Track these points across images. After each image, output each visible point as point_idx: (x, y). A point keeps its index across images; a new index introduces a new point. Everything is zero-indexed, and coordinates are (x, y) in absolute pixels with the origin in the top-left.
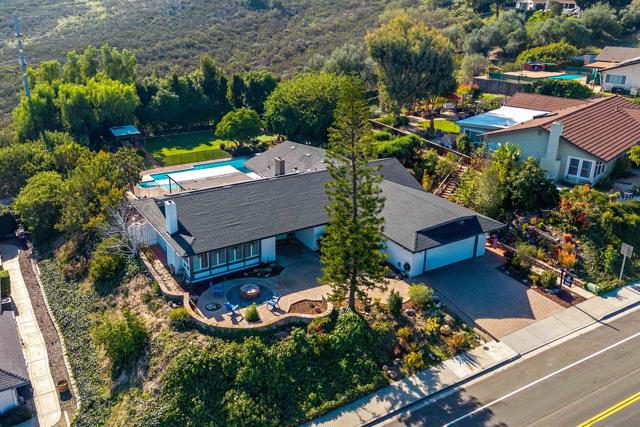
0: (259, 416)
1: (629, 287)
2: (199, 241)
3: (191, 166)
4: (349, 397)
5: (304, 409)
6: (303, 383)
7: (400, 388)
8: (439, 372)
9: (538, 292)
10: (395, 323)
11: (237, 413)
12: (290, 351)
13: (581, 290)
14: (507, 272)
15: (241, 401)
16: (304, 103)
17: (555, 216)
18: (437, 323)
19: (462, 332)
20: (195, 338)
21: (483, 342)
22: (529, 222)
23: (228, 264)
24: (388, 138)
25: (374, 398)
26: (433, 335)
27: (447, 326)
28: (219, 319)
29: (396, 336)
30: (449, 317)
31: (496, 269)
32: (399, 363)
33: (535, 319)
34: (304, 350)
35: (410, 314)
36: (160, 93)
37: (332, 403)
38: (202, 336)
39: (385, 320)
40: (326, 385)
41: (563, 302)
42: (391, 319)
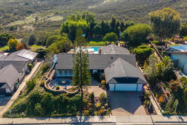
0: (40, 111)
1: (177, 116)
2: (58, 66)
3: (91, 47)
4: (63, 115)
5: (52, 114)
6: (56, 108)
7: (78, 118)
8: (91, 118)
9: (144, 107)
10: (90, 101)
11: (36, 109)
12: (57, 99)
13: (160, 111)
14: (141, 98)
15: (39, 106)
16: (132, 33)
17: (169, 85)
18: (101, 105)
19: (107, 110)
20: (41, 89)
21: (111, 115)
22: (162, 85)
23: (66, 74)
24: (146, 48)
25: (69, 118)
26: (98, 108)
27: (103, 107)
28: (51, 86)
29: (88, 105)
30: (106, 104)
31: (139, 96)
32: (83, 112)
33: (133, 114)
34: (60, 100)
35: (96, 100)
36: (96, 26)
37: (59, 115)
38: (43, 89)
39: (87, 100)
40: (60, 110)
41: (148, 113)
42: (90, 100)
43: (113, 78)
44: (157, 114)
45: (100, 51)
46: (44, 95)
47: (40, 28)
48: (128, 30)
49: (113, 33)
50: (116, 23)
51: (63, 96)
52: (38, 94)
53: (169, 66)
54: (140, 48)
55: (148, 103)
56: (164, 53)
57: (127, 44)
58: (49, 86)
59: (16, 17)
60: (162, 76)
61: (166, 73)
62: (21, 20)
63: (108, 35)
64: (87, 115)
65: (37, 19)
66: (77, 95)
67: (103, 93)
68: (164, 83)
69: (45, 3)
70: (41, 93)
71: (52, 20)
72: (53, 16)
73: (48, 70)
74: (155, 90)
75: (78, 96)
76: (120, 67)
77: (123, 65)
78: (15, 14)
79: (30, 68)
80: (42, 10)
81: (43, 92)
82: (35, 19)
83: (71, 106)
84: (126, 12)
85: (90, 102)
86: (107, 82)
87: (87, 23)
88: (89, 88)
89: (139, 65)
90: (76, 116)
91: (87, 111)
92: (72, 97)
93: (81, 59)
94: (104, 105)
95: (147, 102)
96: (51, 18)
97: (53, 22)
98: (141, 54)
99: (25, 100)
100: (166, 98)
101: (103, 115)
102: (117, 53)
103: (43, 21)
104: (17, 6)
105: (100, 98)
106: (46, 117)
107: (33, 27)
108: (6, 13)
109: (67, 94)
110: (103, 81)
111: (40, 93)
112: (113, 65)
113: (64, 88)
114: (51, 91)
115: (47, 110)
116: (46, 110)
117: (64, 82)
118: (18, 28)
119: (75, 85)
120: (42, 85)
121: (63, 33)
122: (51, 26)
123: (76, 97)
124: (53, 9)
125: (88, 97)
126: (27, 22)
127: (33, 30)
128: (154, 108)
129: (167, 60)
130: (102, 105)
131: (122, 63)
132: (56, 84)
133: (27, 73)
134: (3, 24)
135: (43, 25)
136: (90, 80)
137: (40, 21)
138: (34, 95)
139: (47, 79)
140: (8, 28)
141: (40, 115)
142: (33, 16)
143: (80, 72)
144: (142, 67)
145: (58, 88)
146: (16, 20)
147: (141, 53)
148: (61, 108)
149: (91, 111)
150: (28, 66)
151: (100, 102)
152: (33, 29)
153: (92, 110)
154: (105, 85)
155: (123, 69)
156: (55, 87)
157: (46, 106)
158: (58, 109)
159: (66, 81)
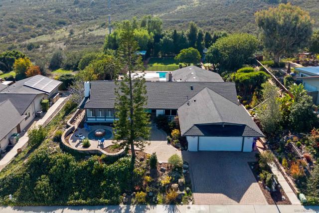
0: (46, 192)
2: (91, 103)
4: (92, 202)
5: (69, 199)
6: (79, 186)
7: (121, 209)
8: (149, 209)
9: (260, 187)
10: (148, 172)
11: (39, 187)
12: (82, 167)
13: (295, 196)
14: (252, 167)
15: (44, 182)
16: (225, 48)
17: (307, 139)
18: (171, 180)
19: (184, 192)
20: (55, 146)
21: (191, 203)
22: (292, 139)
23: (105, 118)
24: (252, 71)
25: (104, 209)
26: (164, 187)
27: (176, 185)
28: (74, 141)
29: (144, 179)
30: (182, 180)
31: (248, 162)
32: (134, 195)
33: (239, 202)
34: (88, 169)
35: (162, 170)
36: (164, 38)
37: (83, 201)
38: (58, 146)
39: (143, 169)
40: (87, 191)
41: (271, 200)
42: (148, 169)
43: (195, 125)
44: (290, 203)
45: (170, 76)
46: (58, 158)
47: (76, 46)
48: (219, 44)
49: (192, 49)
50: (198, 34)
51: (95, 161)
52: (46, 156)
53: (304, 103)
54: (242, 71)
55: (268, 179)
56: (289, 79)
57: (218, 67)
58: (70, 141)
59: (40, 30)
60: (291, 121)
61: (298, 116)
62: (47, 34)
63: (184, 51)
64: (141, 203)
65: (72, 32)
66: (122, 159)
67: (176, 155)
68: (295, 135)
69: (86, 10)
70: (53, 153)
71: (96, 35)
72: (97, 29)
73: (74, 110)
74: (280, 149)
75: (124, 162)
76: (208, 105)
77: (212, 100)
78: (39, 26)
79: (45, 108)
80: (82, 20)
81: (56, 152)
82: (69, 34)
83: (109, 183)
84: (212, 22)
85: (148, 175)
86: (182, 134)
87: (149, 33)
88: (146, 145)
89: (241, 102)
90: (118, 204)
91: (143, 194)
92: (112, 163)
93: (131, 86)
94: (176, 182)
95: (266, 174)
96: (94, 32)
97: (97, 36)
98: (245, 82)
99: (20, 169)
100: (305, 168)
101: (175, 204)
102: (201, 80)
103: (81, 36)
104: (42, 15)
105: (169, 166)
106: (57, 205)
107: (64, 45)
108: (24, 24)
109: (103, 156)
110: (175, 132)
111: (50, 155)
112: (195, 101)
113: (98, 145)
114: (73, 150)
115: (60, 191)
116: (58, 191)
117: (100, 133)
118: (41, 46)
119: (119, 139)
120: (57, 139)
121: (108, 49)
122: (92, 42)
123: (120, 162)
124: (98, 18)
125: (144, 164)
126: (57, 38)
127: (63, 49)
128: (281, 188)
129: (298, 92)
130: (172, 182)
131: (211, 97)
132: (84, 137)
133: (38, 117)
134: (19, 41)
135: (80, 42)
136: (148, 130)
137: (77, 35)
138: (38, 158)
139: (68, 127)
140: (25, 46)
141: (44, 201)
142: (67, 29)
143: (129, 112)
144: (248, 105)
145: (87, 145)
146: (39, 35)
147: (245, 80)
148: (88, 187)
149: (151, 194)
150: (42, 104)
151: (169, 175)
152: (64, 47)
153: (152, 192)
154: (179, 139)
155: (215, 108)
156: (81, 142)
157: (59, 182)
158: (83, 187)
159: (104, 131)
